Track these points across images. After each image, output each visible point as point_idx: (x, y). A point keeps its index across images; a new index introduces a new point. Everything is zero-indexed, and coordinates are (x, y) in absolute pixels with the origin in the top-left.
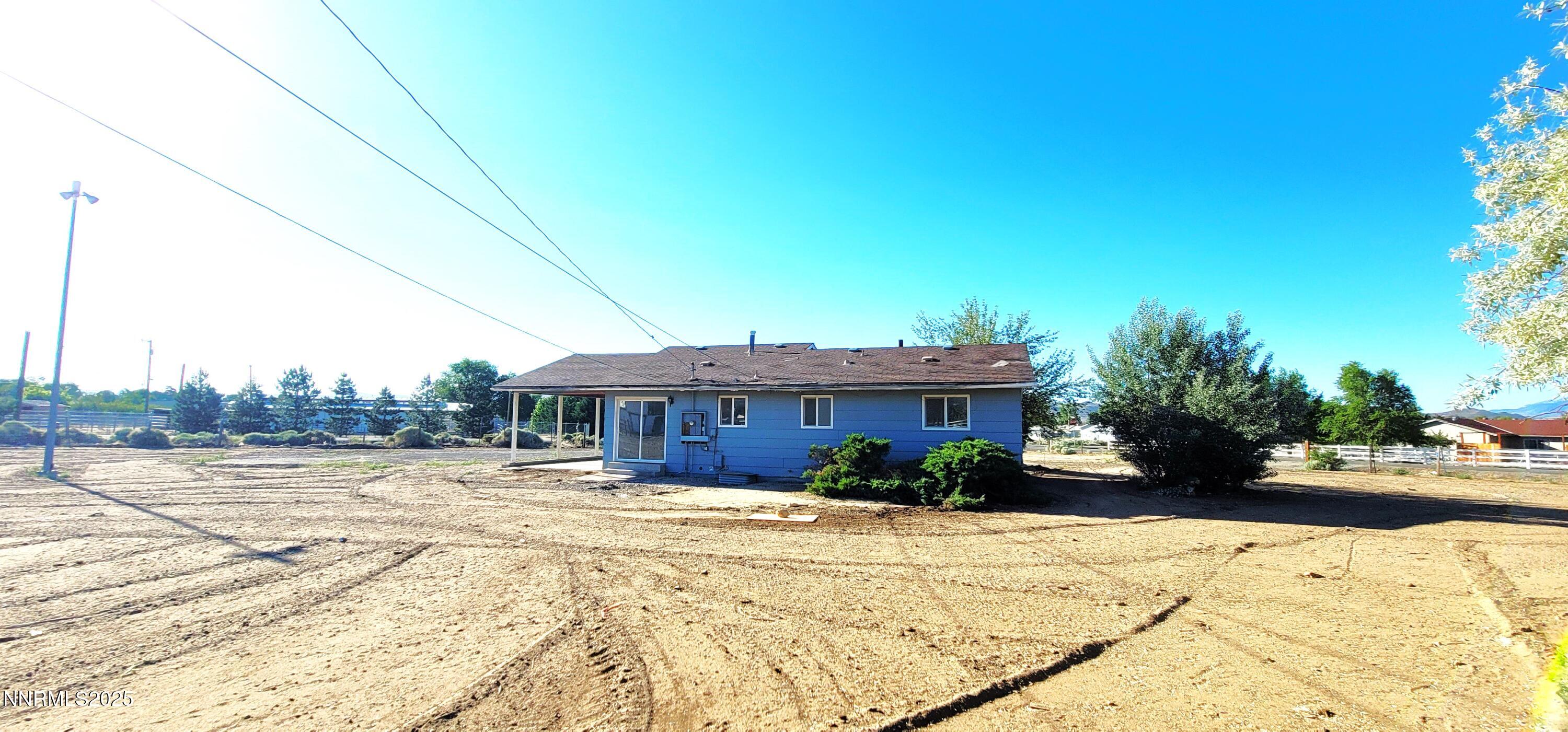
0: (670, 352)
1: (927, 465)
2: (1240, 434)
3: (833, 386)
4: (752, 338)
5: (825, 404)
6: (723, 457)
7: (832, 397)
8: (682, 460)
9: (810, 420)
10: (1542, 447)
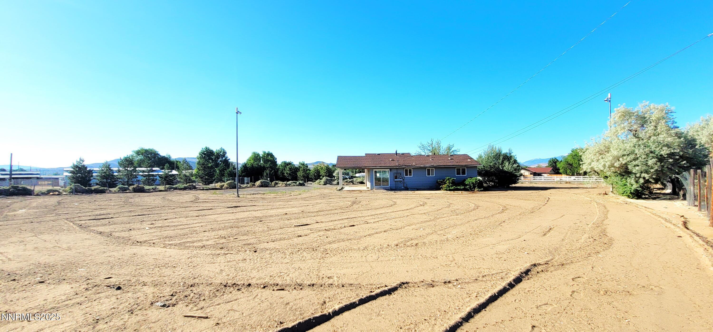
0: (368, 155)
1: (467, 182)
2: (516, 175)
3: (437, 166)
4: (396, 152)
5: (432, 170)
6: (406, 184)
7: (434, 169)
8: (395, 186)
9: (429, 174)
10: (541, 175)
